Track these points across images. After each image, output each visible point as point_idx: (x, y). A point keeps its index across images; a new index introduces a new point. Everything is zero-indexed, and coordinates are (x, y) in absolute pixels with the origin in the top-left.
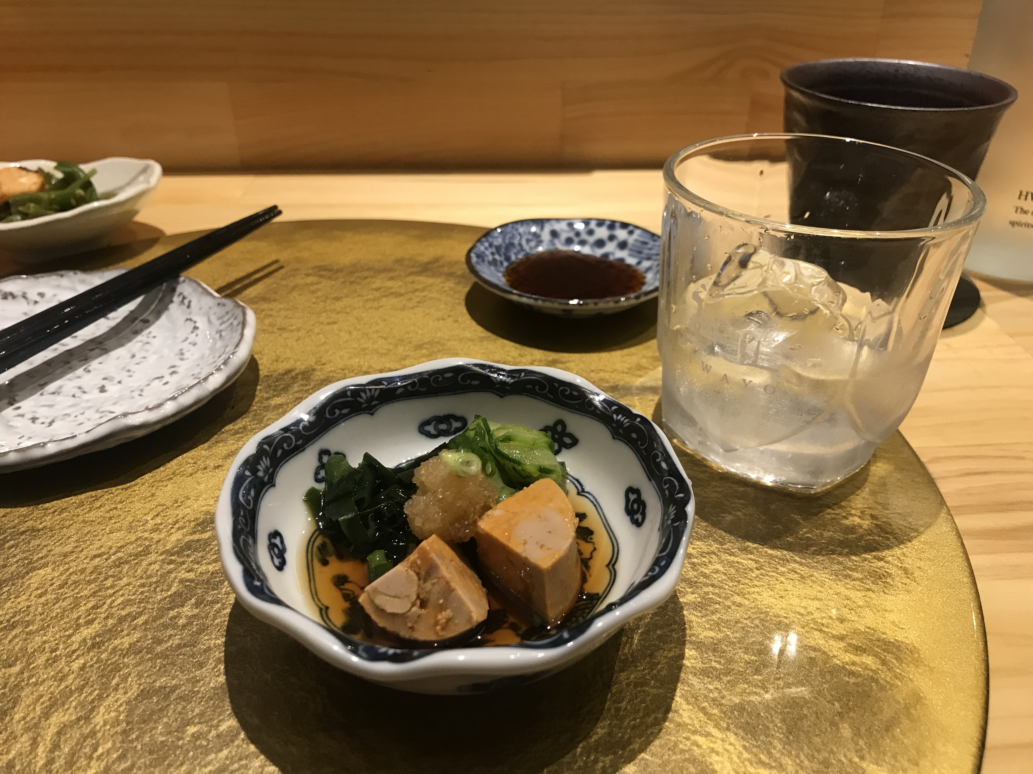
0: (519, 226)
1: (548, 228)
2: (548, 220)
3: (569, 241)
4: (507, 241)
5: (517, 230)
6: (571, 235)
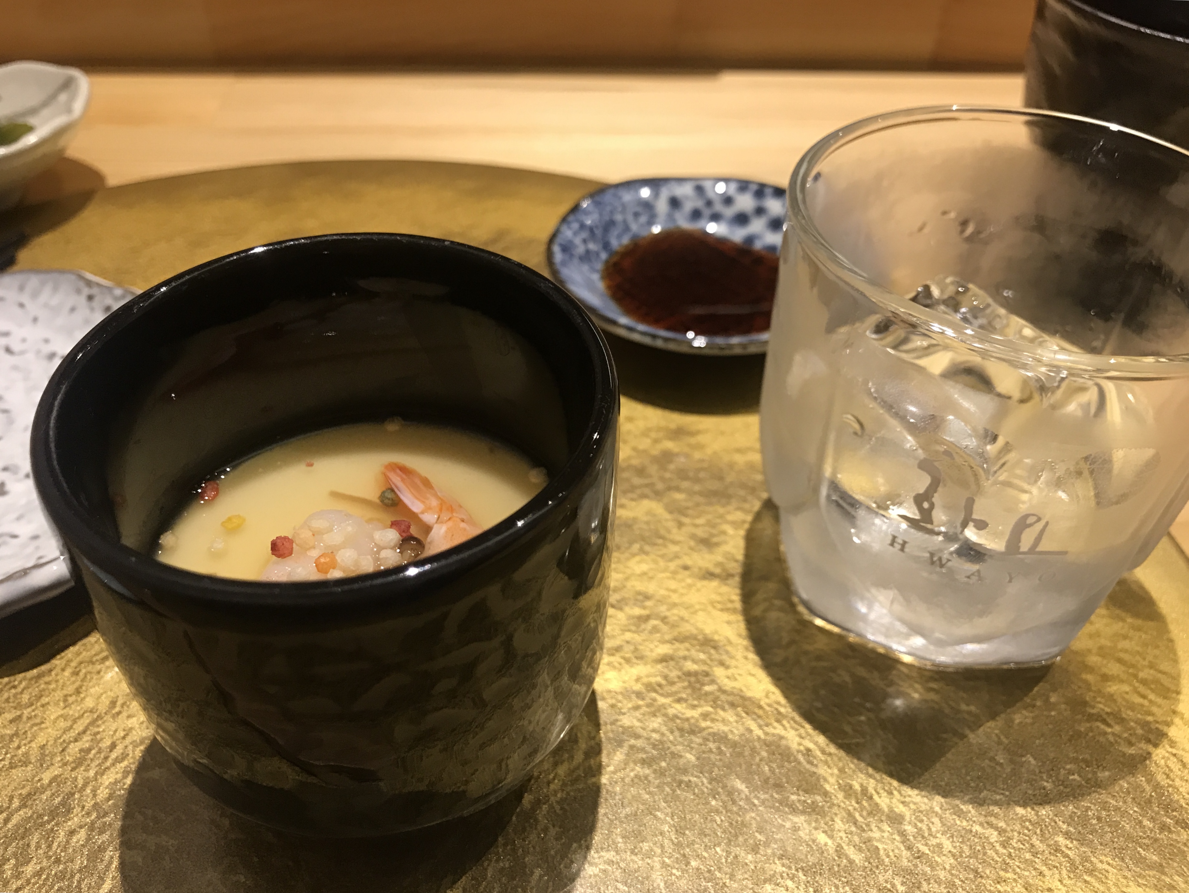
0: (622, 192)
1: (665, 193)
2: (667, 180)
3: (696, 215)
4: (605, 218)
5: (621, 197)
6: (700, 204)
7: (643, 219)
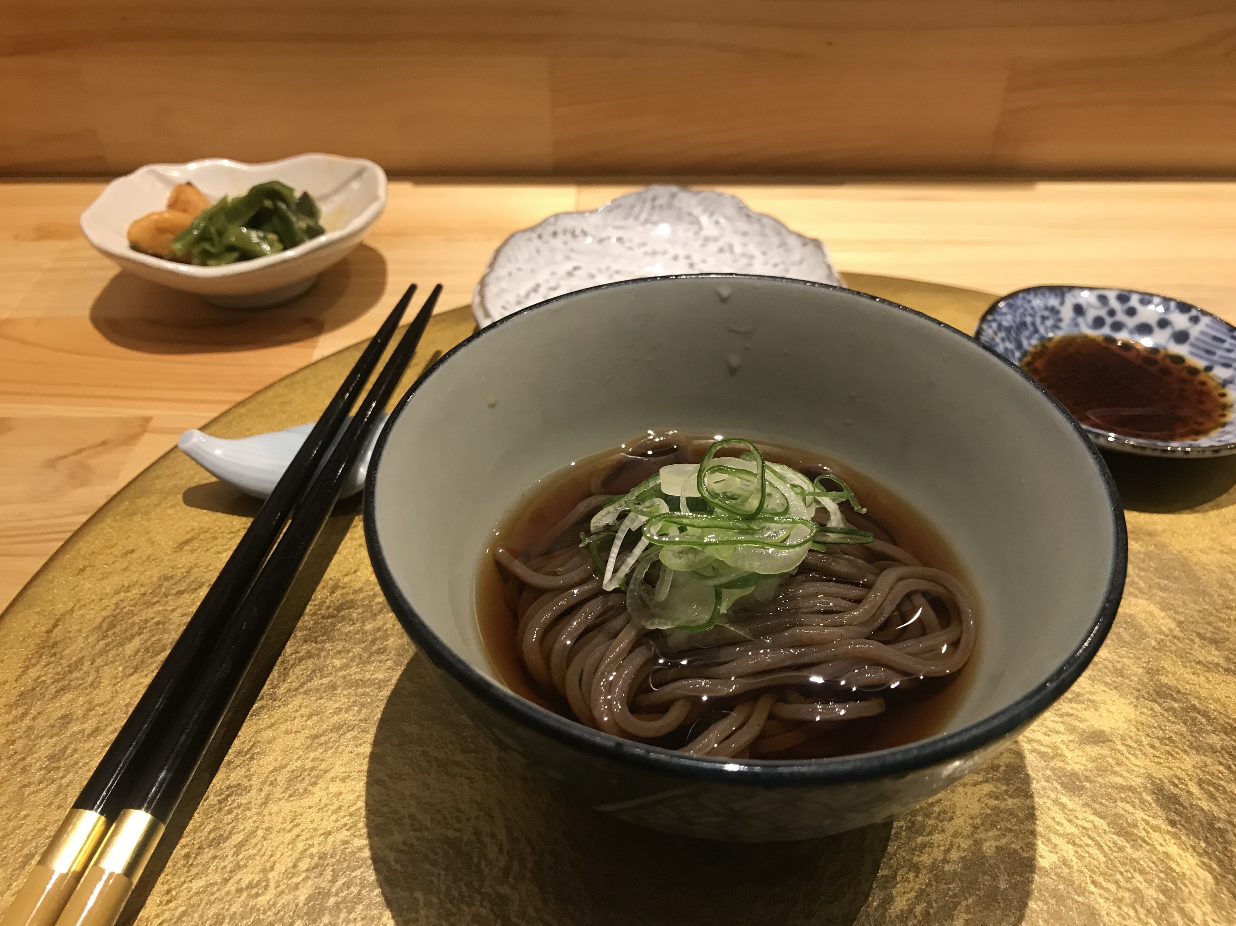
0: (1031, 297)
1: (1070, 300)
2: (1071, 288)
3: (1098, 322)
4: (1018, 320)
5: (1029, 302)
6: (1103, 313)
7: (1049, 323)
